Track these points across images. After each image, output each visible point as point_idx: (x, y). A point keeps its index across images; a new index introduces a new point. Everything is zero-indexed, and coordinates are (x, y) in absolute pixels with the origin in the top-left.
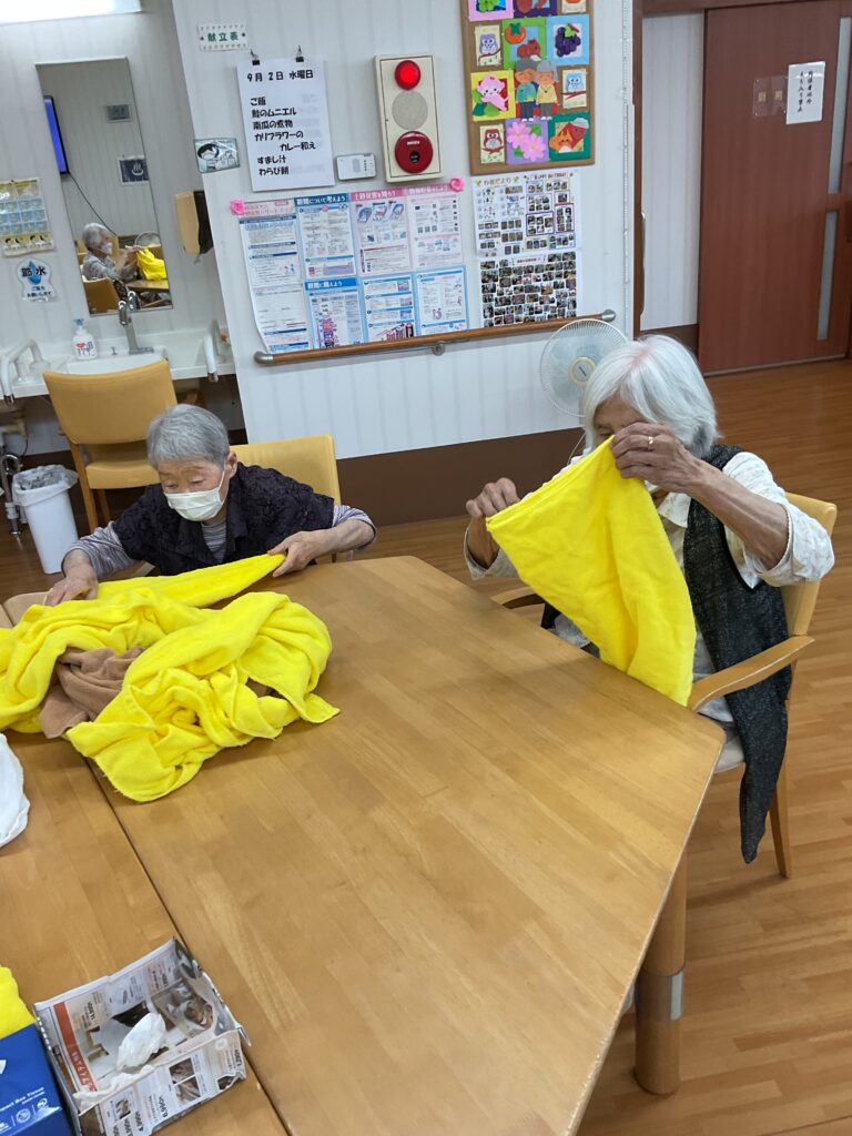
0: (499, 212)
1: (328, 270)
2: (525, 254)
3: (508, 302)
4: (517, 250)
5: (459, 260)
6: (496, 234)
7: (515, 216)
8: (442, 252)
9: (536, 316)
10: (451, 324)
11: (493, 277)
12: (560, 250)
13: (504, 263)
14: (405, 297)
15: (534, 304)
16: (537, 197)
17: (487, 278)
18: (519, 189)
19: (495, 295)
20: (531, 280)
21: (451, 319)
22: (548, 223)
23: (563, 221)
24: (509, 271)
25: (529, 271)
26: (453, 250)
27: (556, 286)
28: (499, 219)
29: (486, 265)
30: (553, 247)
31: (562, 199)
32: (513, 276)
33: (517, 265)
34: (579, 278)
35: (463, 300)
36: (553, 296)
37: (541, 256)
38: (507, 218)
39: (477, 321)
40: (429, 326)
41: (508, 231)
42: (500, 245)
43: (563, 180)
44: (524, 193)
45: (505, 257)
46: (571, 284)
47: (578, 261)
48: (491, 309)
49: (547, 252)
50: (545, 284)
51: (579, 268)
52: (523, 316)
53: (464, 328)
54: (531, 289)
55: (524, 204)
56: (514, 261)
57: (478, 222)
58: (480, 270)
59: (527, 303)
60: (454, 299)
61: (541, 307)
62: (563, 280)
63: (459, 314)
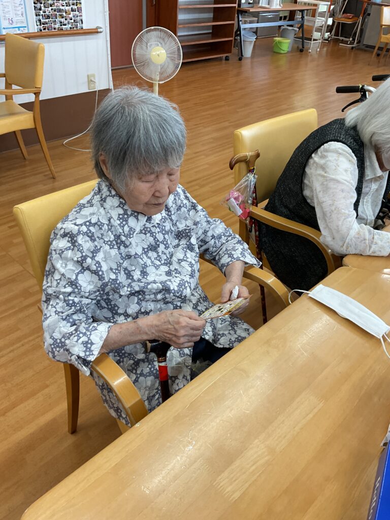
3: (48, 17)
9: (64, 27)
10: (19, 28)
15: (63, 20)
19: (41, 12)
20: (58, 4)
21: (19, 25)
27: (72, 10)
34: (83, 6)
35: (25, 14)
36: (71, 16)
39: (33, 28)
40: (7, 28)
46: (80, 10)
48: (40, 20)
50: (67, 8)
52: (57, 26)
53: (26, 31)
54: (60, 11)
59: (59, 19)
60: (20, 13)
61: (66, 22)
62: (75, 7)
63: (22, 22)
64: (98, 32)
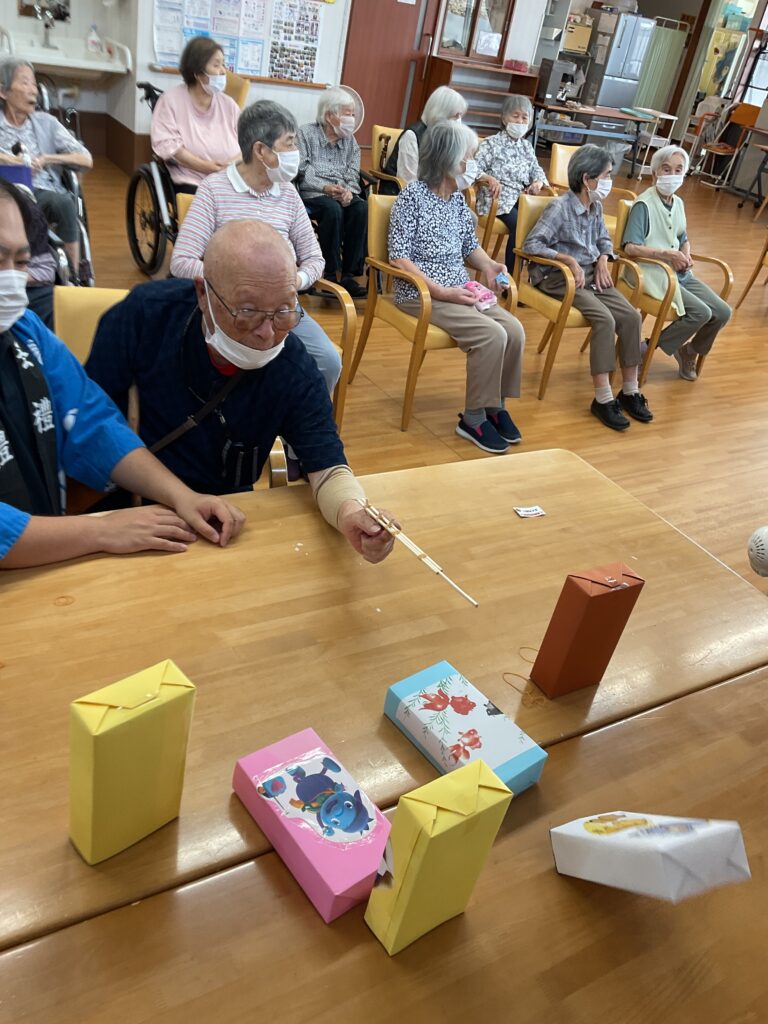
0: (284, 15)
1: (196, 24)
2: (294, 42)
3: (281, 66)
4: (290, 39)
5: (261, 37)
6: (281, 28)
7: (292, 20)
8: (254, 30)
9: (294, 78)
10: (252, 71)
11: (277, 51)
12: (310, 45)
13: (283, 45)
14: (232, 50)
15: (295, 71)
16: (303, 13)
17: (274, 50)
18: (296, 7)
19: (276, 61)
20: (293, 57)
21: (253, 68)
22: (306, 28)
23: (314, 28)
24: (283, 49)
25: (294, 52)
26: (260, 31)
27: (306, 64)
28: (284, 20)
29: (274, 44)
30: (307, 42)
31: (315, 18)
32: (286, 53)
33: (288, 48)
34: (317, 62)
35: (261, 60)
36: (303, 69)
37: (300, 45)
38: (288, 21)
39: (266, 73)
40: (241, 69)
41: (287, 28)
42: (282, 34)
43: (317, 8)
44: (298, 9)
45: (283, 41)
46: (312, 65)
47: (317, 53)
48: (273, 68)
49: (303, 44)
50: (301, 61)
51: (317, 57)
52: (288, 76)
53: (258, 75)
54: (293, 62)
55: (297, 15)
56: (288, 45)
57: (274, 18)
58: (271, 45)
59: (290, 70)
60: (256, 58)
61: (297, 73)
62: (309, 61)
63: (256, 66)
64: (325, 88)
